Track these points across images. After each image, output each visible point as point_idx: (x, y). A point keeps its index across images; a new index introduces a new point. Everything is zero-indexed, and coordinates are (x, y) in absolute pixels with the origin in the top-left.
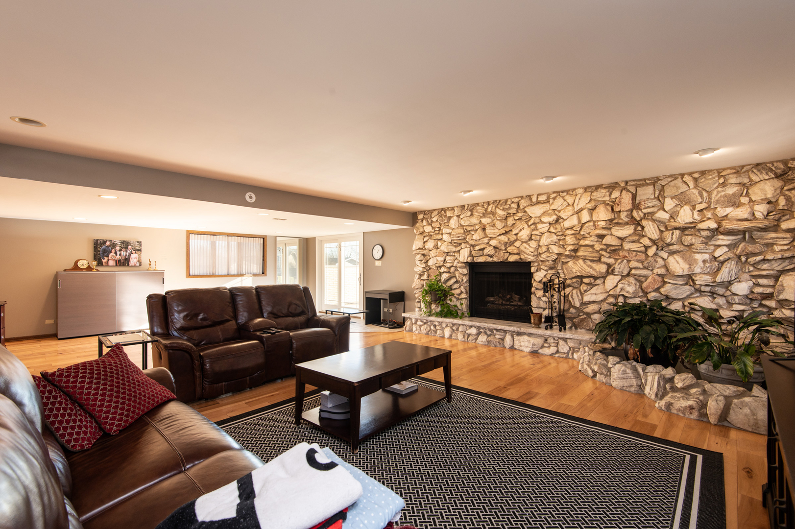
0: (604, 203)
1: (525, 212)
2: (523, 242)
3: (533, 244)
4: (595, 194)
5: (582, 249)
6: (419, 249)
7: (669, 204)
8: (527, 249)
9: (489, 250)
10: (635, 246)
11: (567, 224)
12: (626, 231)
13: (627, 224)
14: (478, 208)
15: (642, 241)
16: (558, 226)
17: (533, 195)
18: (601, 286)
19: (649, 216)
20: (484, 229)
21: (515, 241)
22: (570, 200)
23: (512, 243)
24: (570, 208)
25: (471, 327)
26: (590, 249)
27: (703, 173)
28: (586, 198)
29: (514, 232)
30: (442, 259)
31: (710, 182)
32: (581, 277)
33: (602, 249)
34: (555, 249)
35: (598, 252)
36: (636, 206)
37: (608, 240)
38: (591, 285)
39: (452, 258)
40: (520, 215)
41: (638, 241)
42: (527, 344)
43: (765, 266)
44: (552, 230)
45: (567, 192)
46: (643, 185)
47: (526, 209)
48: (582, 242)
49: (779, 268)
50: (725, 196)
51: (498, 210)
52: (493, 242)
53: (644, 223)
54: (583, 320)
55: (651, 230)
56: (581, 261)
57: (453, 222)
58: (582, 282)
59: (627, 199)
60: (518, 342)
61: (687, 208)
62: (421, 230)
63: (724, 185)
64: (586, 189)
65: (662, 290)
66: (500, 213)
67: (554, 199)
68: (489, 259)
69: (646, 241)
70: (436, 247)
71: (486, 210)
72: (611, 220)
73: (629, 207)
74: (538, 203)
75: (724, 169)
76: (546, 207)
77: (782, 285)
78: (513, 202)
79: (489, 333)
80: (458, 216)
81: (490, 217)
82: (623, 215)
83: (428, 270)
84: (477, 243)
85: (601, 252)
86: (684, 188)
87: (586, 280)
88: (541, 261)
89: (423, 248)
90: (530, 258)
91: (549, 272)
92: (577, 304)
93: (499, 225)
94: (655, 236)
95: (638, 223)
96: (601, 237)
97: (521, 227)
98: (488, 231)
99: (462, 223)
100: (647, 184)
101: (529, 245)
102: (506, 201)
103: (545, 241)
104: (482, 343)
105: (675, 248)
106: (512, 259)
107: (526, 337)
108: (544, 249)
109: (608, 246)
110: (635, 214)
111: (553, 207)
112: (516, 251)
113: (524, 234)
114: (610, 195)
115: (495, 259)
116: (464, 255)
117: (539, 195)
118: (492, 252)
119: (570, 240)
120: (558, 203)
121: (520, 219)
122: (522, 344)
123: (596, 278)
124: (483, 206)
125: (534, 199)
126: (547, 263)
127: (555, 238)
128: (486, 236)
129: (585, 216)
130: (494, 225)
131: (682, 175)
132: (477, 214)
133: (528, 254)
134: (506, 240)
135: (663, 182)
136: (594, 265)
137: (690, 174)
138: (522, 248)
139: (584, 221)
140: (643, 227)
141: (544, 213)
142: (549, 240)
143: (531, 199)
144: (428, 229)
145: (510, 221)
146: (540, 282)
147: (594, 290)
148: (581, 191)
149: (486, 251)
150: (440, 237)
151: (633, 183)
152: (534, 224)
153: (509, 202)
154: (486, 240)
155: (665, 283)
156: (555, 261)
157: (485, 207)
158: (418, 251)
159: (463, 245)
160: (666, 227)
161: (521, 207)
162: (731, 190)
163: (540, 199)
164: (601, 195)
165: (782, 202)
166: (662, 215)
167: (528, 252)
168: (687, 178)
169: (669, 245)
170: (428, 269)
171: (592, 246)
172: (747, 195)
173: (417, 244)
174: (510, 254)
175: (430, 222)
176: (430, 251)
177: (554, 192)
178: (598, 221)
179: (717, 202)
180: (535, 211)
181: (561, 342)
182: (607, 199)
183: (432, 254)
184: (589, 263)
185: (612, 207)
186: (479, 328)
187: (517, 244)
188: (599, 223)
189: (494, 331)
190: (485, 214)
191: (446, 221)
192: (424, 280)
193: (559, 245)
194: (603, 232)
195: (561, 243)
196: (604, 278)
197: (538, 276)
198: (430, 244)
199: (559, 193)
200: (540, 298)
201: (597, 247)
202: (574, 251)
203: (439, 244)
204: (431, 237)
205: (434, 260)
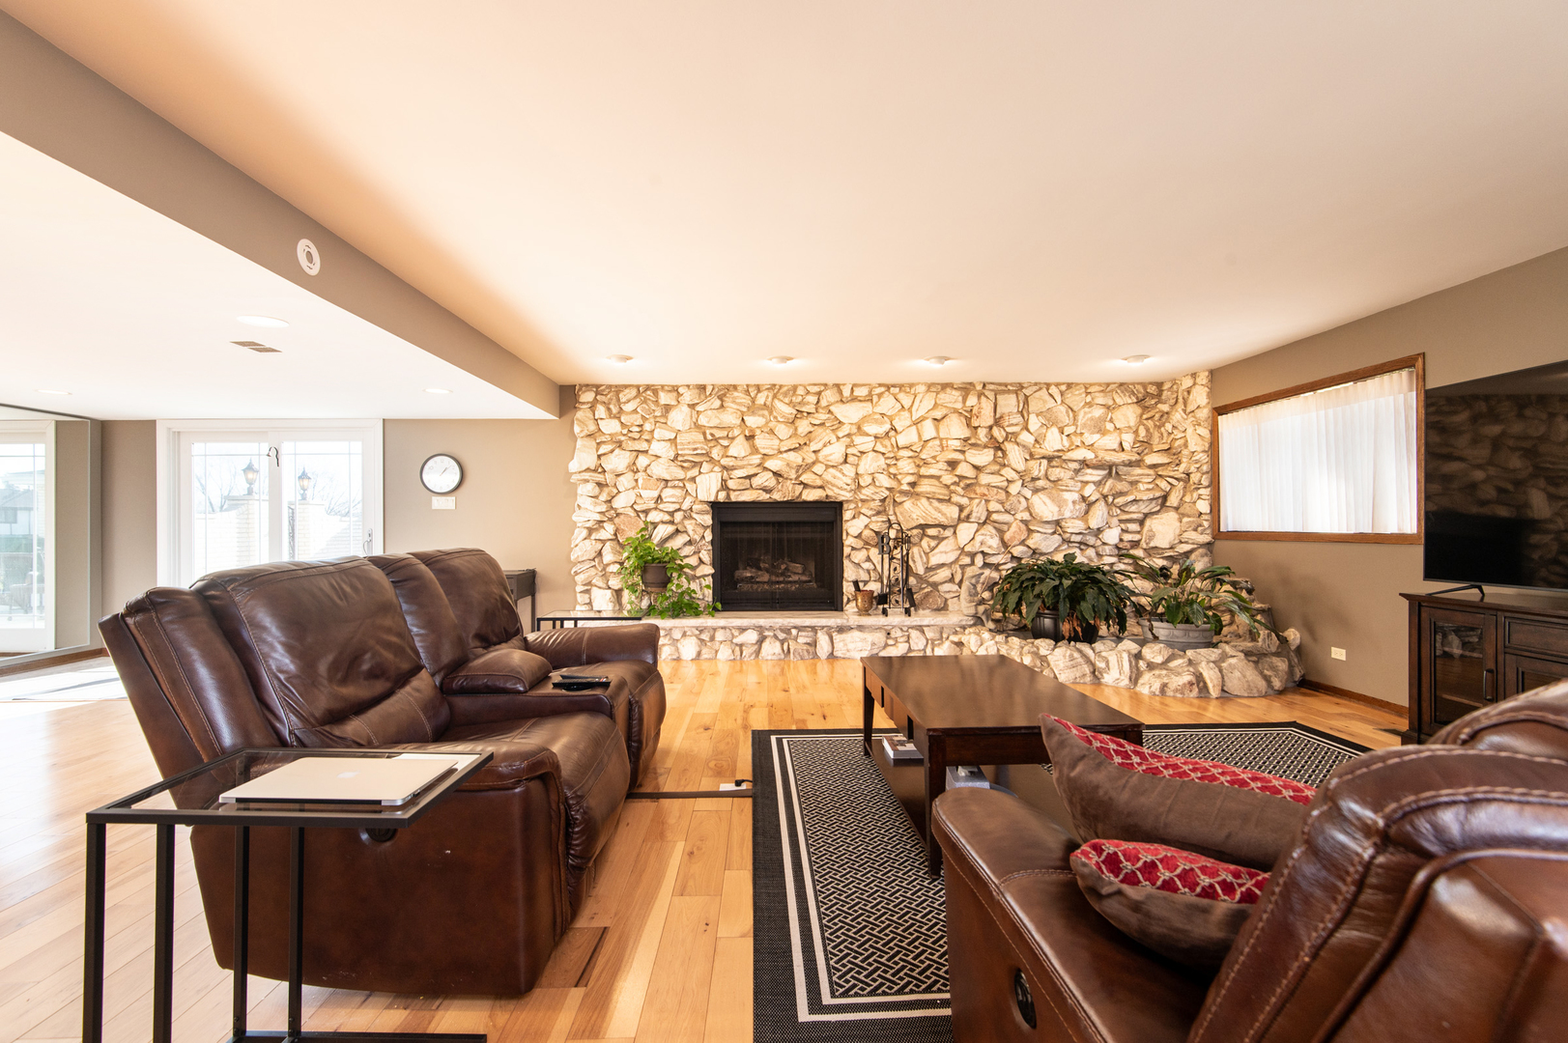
0: (956, 411)
1: (830, 412)
2: (828, 467)
3: (849, 470)
4: (942, 396)
5: (926, 481)
6: (588, 470)
7: (1034, 423)
8: (839, 478)
9: (765, 479)
10: (995, 480)
11: (902, 440)
12: (984, 457)
13: (985, 447)
14: (736, 394)
15: (1002, 472)
16: (886, 442)
17: (844, 385)
18: (951, 540)
19: (1011, 437)
20: (750, 438)
21: (814, 463)
22: (906, 401)
23: (808, 467)
24: (906, 414)
25: (743, 630)
26: (935, 482)
27: (1069, 386)
28: (928, 402)
29: (814, 446)
30: (655, 494)
31: (1076, 399)
32: (923, 527)
33: (955, 483)
34: (885, 481)
35: (947, 487)
36: (998, 422)
37: (964, 469)
38: (940, 539)
39: (679, 492)
40: (822, 416)
41: (997, 473)
42: (860, 645)
43: (1133, 508)
44: (879, 448)
45: (901, 387)
46: (1004, 392)
47: (832, 408)
48: (923, 471)
49: (1146, 511)
50: (1092, 419)
51: (778, 404)
52: (773, 464)
53: (1008, 446)
54: (927, 595)
55: (1015, 455)
56: (924, 501)
57: (679, 418)
58: (924, 535)
59: (987, 407)
60: (841, 644)
61: (1055, 430)
62: (592, 428)
63: (1089, 405)
64: (930, 386)
65: (1030, 542)
66: (784, 409)
67: (880, 395)
68: (764, 497)
69: (1008, 473)
70: (633, 469)
71: (753, 401)
72: (966, 440)
73: (991, 422)
74: (854, 399)
75: (1091, 385)
76: (865, 409)
77: (1151, 530)
78: (808, 393)
79: (782, 636)
80: (692, 406)
81: (763, 416)
82: (982, 433)
83: (611, 520)
84: (740, 463)
85: (952, 487)
86: (1051, 403)
87: (931, 532)
88: (863, 501)
89: (599, 469)
90: (843, 495)
91: (874, 519)
92: (921, 571)
93: (783, 431)
94: (1021, 467)
95: (999, 447)
96: (953, 464)
97: (826, 439)
98: (759, 442)
99: (703, 421)
100: (1009, 392)
101: (841, 471)
102: (795, 388)
103: (870, 464)
104: (774, 657)
105: (1040, 483)
106: (810, 496)
107: (856, 634)
108: (869, 480)
109: (961, 478)
110: (996, 432)
111: (878, 409)
112: (819, 482)
113: (835, 451)
114: (964, 401)
115: (777, 496)
116: (708, 487)
117: (855, 385)
118: (771, 482)
119: (906, 466)
120: (887, 404)
121: (822, 424)
122: (851, 646)
123: (944, 527)
124: (747, 392)
125: (846, 392)
126: (872, 505)
127: (882, 462)
128: (755, 450)
129: (928, 430)
130: (772, 432)
131: (1048, 386)
132: (735, 406)
133: (841, 488)
134: (799, 461)
135: (1027, 392)
136: (943, 507)
137: (1057, 385)
138: (828, 476)
139: (926, 437)
140: (1004, 452)
141: (865, 419)
142: (875, 465)
143: (840, 392)
144: (610, 427)
145: (803, 426)
146: (859, 536)
147: (943, 546)
148: (922, 389)
149: (757, 482)
150: (644, 446)
151: (992, 387)
152: (849, 435)
153: (800, 391)
154: (756, 459)
155: (1030, 531)
156: (883, 500)
157: (752, 394)
158: (587, 476)
159: (706, 467)
160: (1031, 455)
161: (823, 403)
162: (1098, 412)
163: (858, 392)
164: (952, 398)
165: (1142, 432)
166: (1026, 438)
167: (840, 484)
168: (1053, 390)
169: (1034, 479)
170: (612, 514)
171: (938, 478)
172: (1111, 421)
173: (584, 457)
174: (806, 486)
175: (615, 410)
176: (618, 475)
177: (880, 385)
178: (947, 439)
179: (1084, 425)
180: (850, 414)
181: (914, 634)
182: (959, 406)
183: (625, 482)
184: (936, 504)
185: (968, 417)
186: (760, 629)
187: (819, 469)
188: (950, 442)
189: (794, 632)
190: (753, 409)
191: (658, 414)
192: (604, 542)
193: (889, 475)
194: (959, 456)
195: (892, 470)
196: (955, 527)
197: (854, 526)
198: (618, 461)
199: (888, 387)
200: (860, 565)
201: (948, 479)
202: (913, 485)
203: (642, 461)
204: (620, 444)
205: (630, 497)
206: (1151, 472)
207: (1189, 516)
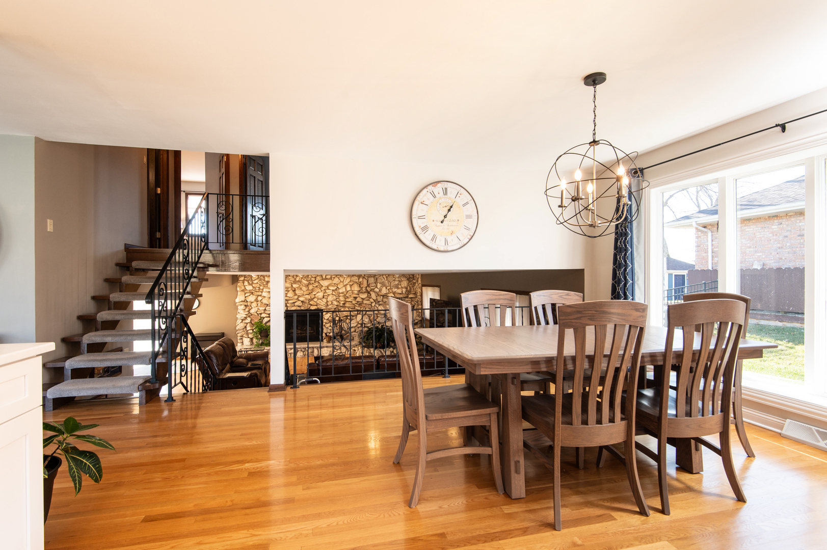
0: (356, 282)
1: (319, 283)
2: (318, 299)
3: (325, 300)
4: (352, 278)
5: (347, 303)
6: (242, 301)
7: (379, 286)
8: (321, 302)
9: (299, 303)
10: (368, 302)
11: (341, 291)
12: (364, 296)
13: (365, 293)
14: (290, 277)
16: (336, 292)
17: (323, 275)
18: (355, 320)
19: (372, 290)
20: (294, 291)
21: (314, 298)
22: (342, 280)
23: (312, 299)
24: (342, 283)
26: (351, 303)
27: (389, 275)
28: (348, 280)
29: (314, 293)
30: (264, 308)
31: (391, 279)
32: (347, 316)
33: (356, 303)
34: (335, 303)
36: (368, 285)
37: (358, 299)
40: (317, 284)
41: (369, 300)
42: (326, 352)
44: (334, 293)
45: (340, 275)
46: (370, 277)
48: (347, 300)
50: (395, 284)
51: (303, 280)
52: (301, 299)
53: (371, 293)
54: (347, 336)
55: (373, 295)
58: (347, 318)
59: (365, 282)
61: (384, 288)
62: (243, 288)
63: (394, 280)
64: (349, 276)
65: (377, 320)
66: (305, 282)
67: (334, 278)
68: (299, 308)
69: (372, 300)
70: (256, 300)
71: (295, 279)
72: (359, 291)
73: (366, 286)
74: (326, 279)
75: (394, 274)
76: (330, 282)
78: (312, 277)
79: (303, 350)
81: (298, 284)
82: (364, 289)
83: (249, 316)
84: (291, 299)
85: (355, 305)
86: (383, 280)
87: (349, 318)
88: (329, 309)
89: (245, 301)
90: (323, 308)
91: (332, 314)
92: (346, 329)
93: (304, 289)
94: (375, 298)
95: (369, 293)
96: (355, 298)
97: (318, 291)
98: (297, 292)
100: (372, 277)
101: (322, 300)
102: (308, 276)
103: (330, 298)
105: (381, 303)
106: (313, 308)
107: (326, 349)
108: (330, 303)
109: (358, 302)
110: (368, 288)
111: (333, 282)
112: (315, 304)
113: (320, 295)
114: (359, 280)
115: (302, 308)
117: (327, 275)
118: (301, 304)
119: (342, 298)
120: (336, 281)
121: (317, 286)
122: (324, 352)
124: (293, 277)
125: (324, 277)
126: (332, 310)
127: (335, 297)
128: (296, 294)
129: (348, 288)
130: (301, 289)
131: (383, 275)
134: (309, 297)
135: (377, 277)
137: (385, 275)
138: (318, 302)
139: (348, 290)
140: (370, 294)
141: (329, 285)
142: (332, 298)
143: (322, 277)
144: (249, 288)
145: (311, 287)
146: (328, 319)
147: (352, 322)
148: (347, 276)
149: (296, 304)
150: (260, 293)
151: (367, 275)
152: (325, 290)
153: (310, 277)
154: (296, 297)
155: (378, 317)
156: (335, 309)
158: (241, 303)
160: (378, 295)
161: (317, 280)
162: (397, 283)
163: (327, 277)
164: (355, 279)
165: (409, 288)
166: (377, 290)
167: (322, 304)
168: (384, 276)
169: (379, 302)
170: (249, 315)
171: (351, 302)
172: (400, 285)
173: (240, 298)
174: (311, 305)
175: (250, 283)
176: (252, 303)
177: (334, 275)
179: (393, 286)
180: (325, 283)
181: (343, 348)
182: (357, 281)
183: (254, 305)
185: (360, 285)
187: (315, 300)
188: (355, 292)
189: (307, 348)
190: (295, 282)
191: (265, 284)
192: (247, 323)
193: (337, 301)
194: (357, 296)
195: (338, 300)
196: (356, 316)
197: (327, 316)
198: (251, 298)
199: (337, 275)
200: (327, 328)
201: (354, 302)
202: (344, 304)
203: (260, 298)
204: (252, 293)
205: (256, 309)
206: (410, 299)
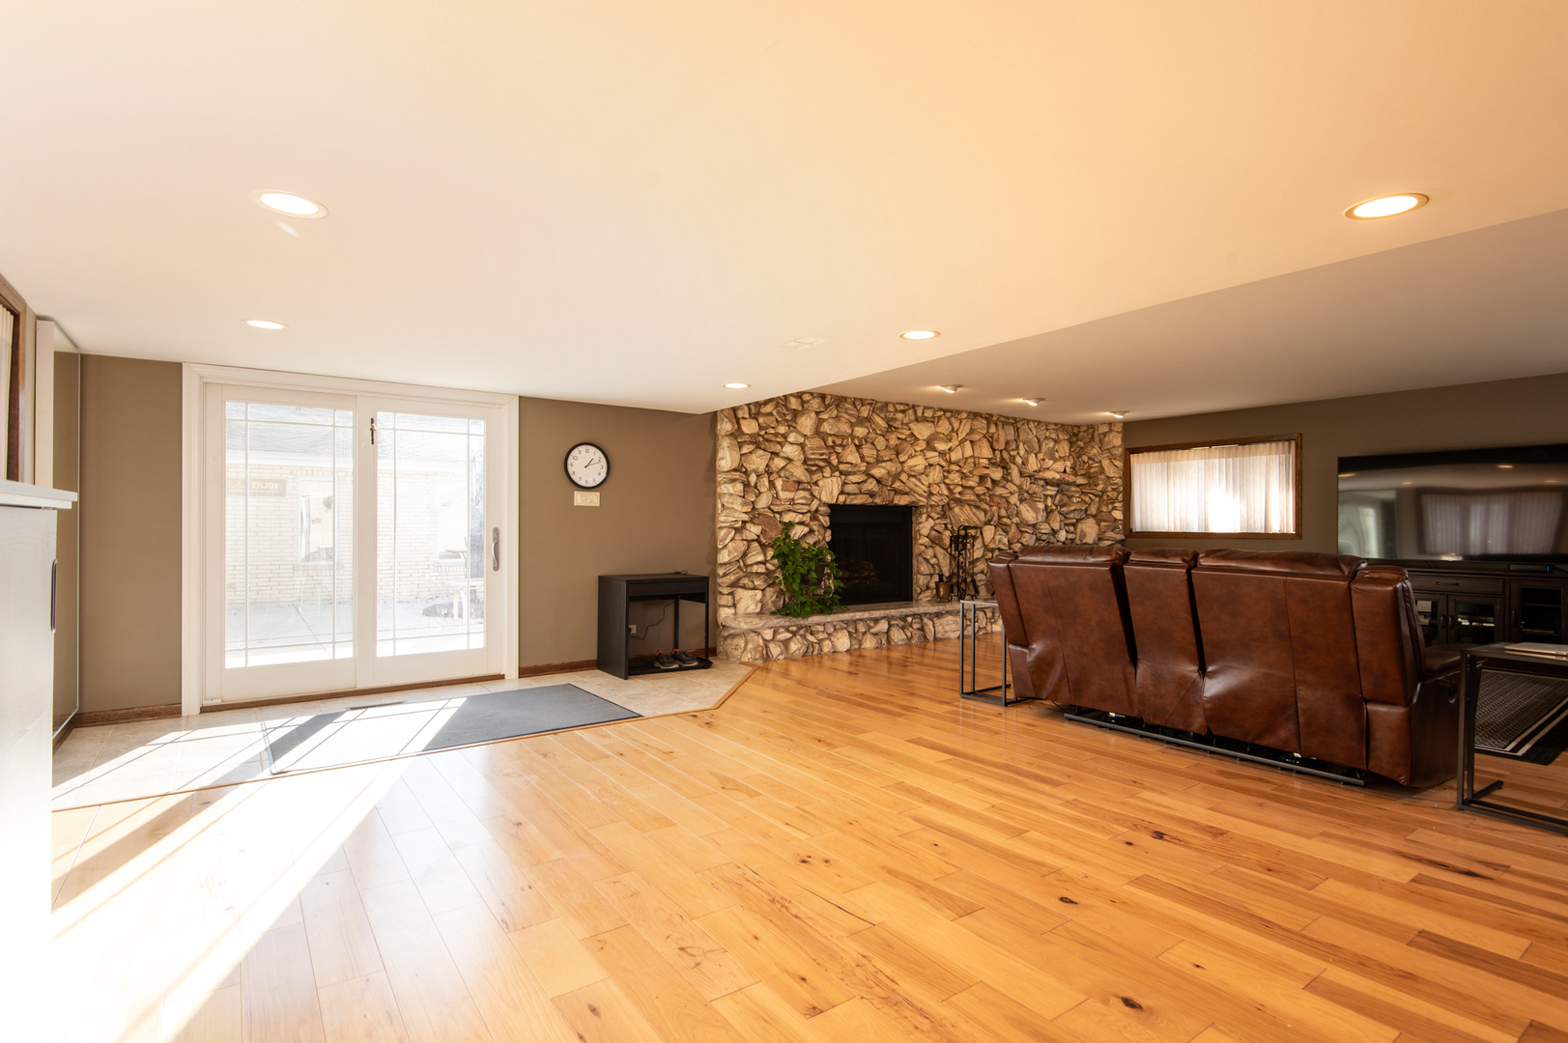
0: (983, 436)
1: (910, 429)
2: (910, 476)
3: (924, 481)
4: (976, 422)
5: (967, 491)
6: (734, 469)
7: (1023, 449)
8: (919, 487)
9: (871, 485)
10: (1004, 492)
11: (954, 457)
12: (998, 474)
13: (999, 465)
14: (847, 405)
15: (1007, 486)
16: (945, 457)
17: (918, 406)
18: (981, 539)
19: (1012, 459)
20: (859, 447)
21: (902, 472)
22: (955, 424)
23: (899, 476)
24: (956, 435)
25: (876, 621)
26: (973, 492)
27: (1039, 423)
28: (968, 427)
29: (901, 459)
30: (791, 496)
31: (1042, 433)
32: (966, 528)
33: (984, 494)
34: (944, 490)
35: (978, 496)
36: (1005, 446)
37: (988, 483)
38: (975, 538)
39: (806, 494)
40: (905, 432)
41: (1004, 487)
43: (1072, 515)
44: (941, 462)
45: (953, 412)
46: (1007, 424)
47: (910, 425)
48: (966, 483)
49: (1078, 517)
50: (1049, 449)
51: (876, 418)
52: (876, 472)
53: (1010, 466)
55: (1014, 473)
56: (967, 507)
57: (807, 423)
59: (1002, 434)
60: (941, 627)
61: (1032, 456)
62: (736, 426)
63: (1048, 438)
64: (969, 413)
65: (1021, 540)
66: (880, 422)
67: (940, 418)
68: (870, 501)
69: (1010, 487)
70: (769, 469)
71: (859, 413)
72: (990, 459)
74: (925, 420)
75: (1049, 423)
76: (931, 428)
77: (1082, 531)
78: (896, 411)
79: (901, 623)
80: (817, 413)
81: (867, 427)
82: (998, 455)
83: (754, 520)
84: (853, 469)
85: (983, 497)
86: (1030, 435)
88: (932, 506)
89: (743, 469)
90: (921, 501)
91: (937, 521)
93: (880, 443)
94: (1018, 482)
95: (1005, 468)
96: (982, 478)
97: (910, 452)
99: (826, 428)
100: (1010, 424)
101: (919, 480)
102: (886, 404)
104: (903, 643)
105: (1025, 495)
106: (898, 501)
108: (935, 489)
109: (986, 489)
110: (1005, 454)
111: (940, 430)
112: (905, 489)
113: (919, 463)
114: (988, 428)
115: (878, 501)
116: (830, 489)
117: (926, 408)
118: (875, 489)
119: (956, 478)
120: (945, 426)
121: (906, 439)
122: (947, 628)
123: (978, 529)
124: (855, 405)
125: (920, 413)
126: (937, 509)
127: (942, 474)
128: (862, 459)
129: (968, 449)
130: (873, 442)
131: (1028, 422)
132: (847, 417)
133: (920, 495)
134: (892, 470)
135: (1019, 425)
136: (977, 512)
137: (1032, 422)
138: (911, 485)
139: (967, 455)
140: (1008, 471)
141: (931, 437)
142: (939, 476)
143: (915, 412)
144: (750, 427)
145: (894, 440)
146: (929, 536)
148: (964, 415)
149: (865, 487)
150: (778, 448)
151: (1002, 419)
152: (923, 450)
153: (891, 409)
154: (864, 466)
155: (1021, 532)
156: (944, 506)
157: (858, 407)
158: (733, 475)
159: (827, 472)
160: (1022, 473)
161: (906, 420)
162: (1052, 444)
163: (926, 414)
164: (981, 424)
165: (1071, 461)
166: (1019, 460)
167: (919, 491)
168: (1031, 425)
169: (1024, 492)
170: (755, 515)
171: (974, 489)
172: (1057, 451)
173: (732, 456)
174: (897, 492)
176: (759, 476)
177: (941, 410)
178: (979, 458)
179: (1046, 453)
180: (922, 431)
181: (981, 615)
182: (985, 431)
183: (765, 483)
184: (973, 509)
185: (991, 442)
186: (889, 619)
187: (905, 477)
188: (981, 461)
189: (909, 619)
190: (861, 421)
191: (789, 417)
192: (749, 542)
193: (947, 485)
194: (985, 473)
195: (949, 481)
196: (983, 528)
197: (924, 526)
198: (758, 461)
199: (945, 411)
200: (929, 561)
201: (980, 490)
202: (960, 494)
203: (779, 463)
204: (758, 447)
205: (770, 497)
206: (1078, 489)
207: (1105, 521)
